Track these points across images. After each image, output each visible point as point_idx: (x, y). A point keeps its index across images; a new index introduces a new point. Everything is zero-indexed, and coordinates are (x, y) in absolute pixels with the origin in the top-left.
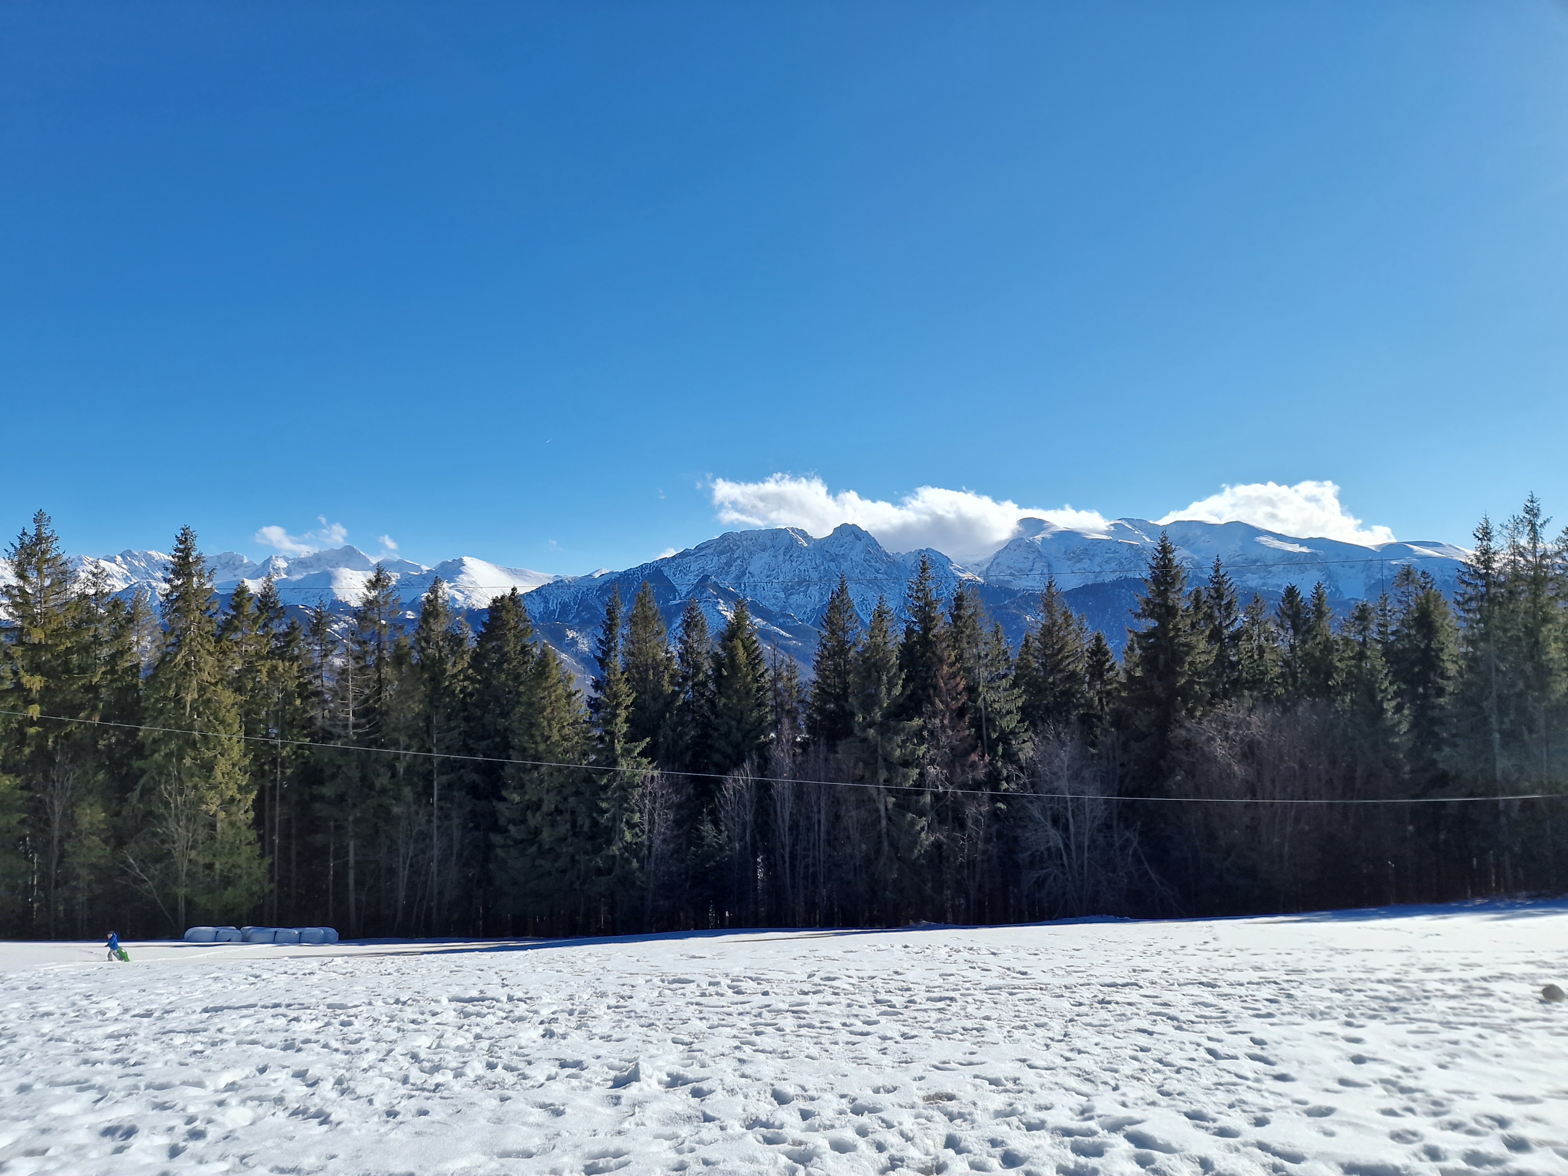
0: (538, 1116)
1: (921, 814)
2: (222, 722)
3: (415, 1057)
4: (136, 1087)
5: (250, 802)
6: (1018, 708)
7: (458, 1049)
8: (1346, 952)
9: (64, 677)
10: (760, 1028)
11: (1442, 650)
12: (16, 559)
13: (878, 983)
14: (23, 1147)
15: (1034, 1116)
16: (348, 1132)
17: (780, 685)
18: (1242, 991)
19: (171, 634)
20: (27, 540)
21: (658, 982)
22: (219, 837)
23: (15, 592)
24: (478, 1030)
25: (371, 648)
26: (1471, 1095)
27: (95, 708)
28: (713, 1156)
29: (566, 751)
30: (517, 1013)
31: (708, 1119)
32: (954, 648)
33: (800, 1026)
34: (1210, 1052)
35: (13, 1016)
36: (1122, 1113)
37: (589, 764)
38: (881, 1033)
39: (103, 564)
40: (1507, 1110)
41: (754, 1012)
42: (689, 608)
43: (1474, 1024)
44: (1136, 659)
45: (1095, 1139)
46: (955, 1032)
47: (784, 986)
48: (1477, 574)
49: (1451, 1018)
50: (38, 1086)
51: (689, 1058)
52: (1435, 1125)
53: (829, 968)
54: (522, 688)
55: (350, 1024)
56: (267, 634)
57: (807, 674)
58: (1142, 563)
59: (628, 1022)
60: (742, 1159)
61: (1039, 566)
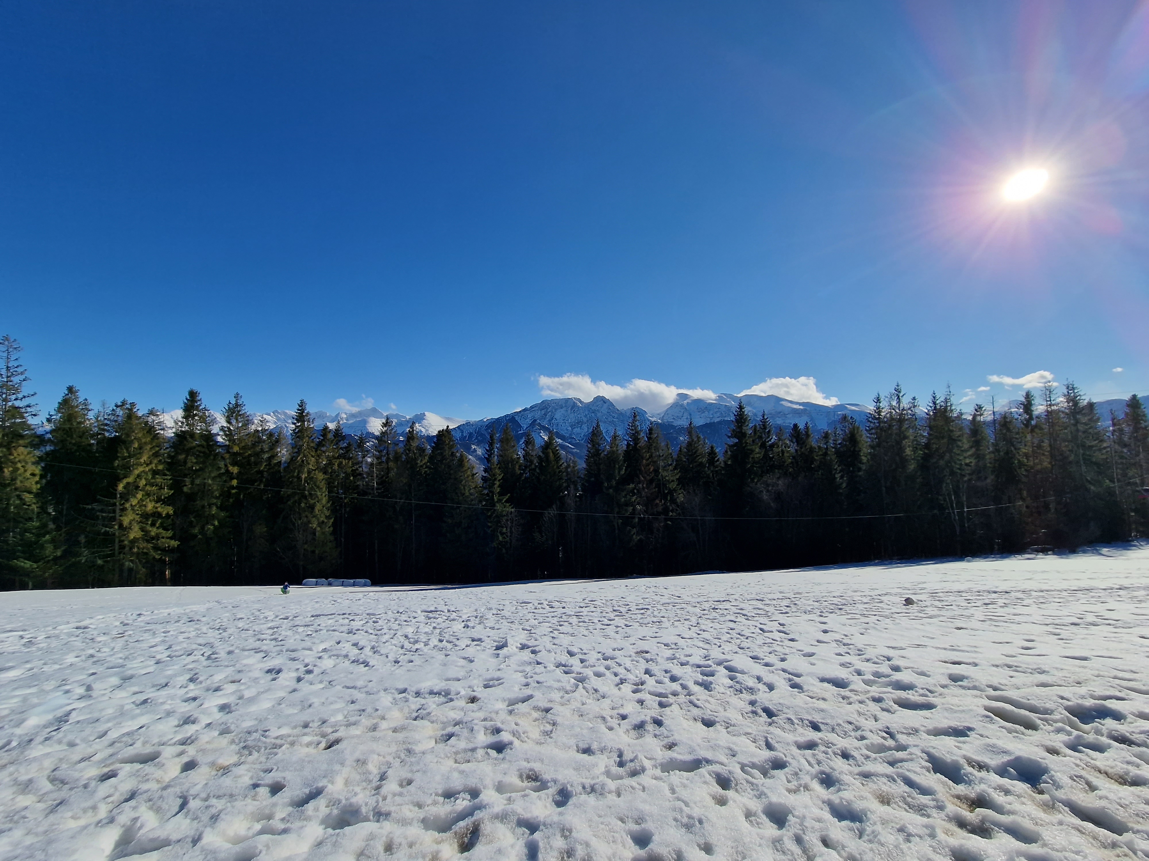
0: (463, 662)
1: (633, 527)
2: (318, 487)
3: (406, 636)
4: (282, 651)
5: (331, 523)
6: (677, 479)
7: (426, 633)
8: (820, 584)
9: (248, 467)
10: (562, 623)
11: (860, 451)
12: (226, 414)
13: (614, 602)
14: (230, 679)
15: (684, 659)
16: (377, 670)
17: (569, 470)
18: (774, 602)
19: (295, 448)
20: (231, 406)
21: (515, 603)
22: (317, 539)
23: (226, 429)
24: (435, 625)
25: (384, 454)
26: (874, 646)
27: (261, 481)
28: (541, 680)
29: (472, 500)
30: (452, 617)
31: (538, 663)
32: (648, 452)
33: (579, 622)
34: (761, 629)
35: (225, 620)
36: (723, 657)
37: (483, 506)
38: (616, 625)
39: (265, 416)
40: (891, 653)
41: (559, 616)
42: (527, 435)
43: (875, 615)
44: (728, 456)
45: (711, 669)
46: (649, 623)
47: (572, 604)
48: (874, 418)
49: (865, 613)
50: (237, 651)
51: (529, 637)
52: (859, 660)
53: (593, 596)
54: (452, 472)
55: (377, 622)
56: (338, 447)
57: (582, 465)
58: (731, 414)
59: (502, 621)
60: (554, 681)
61: (686, 415)
